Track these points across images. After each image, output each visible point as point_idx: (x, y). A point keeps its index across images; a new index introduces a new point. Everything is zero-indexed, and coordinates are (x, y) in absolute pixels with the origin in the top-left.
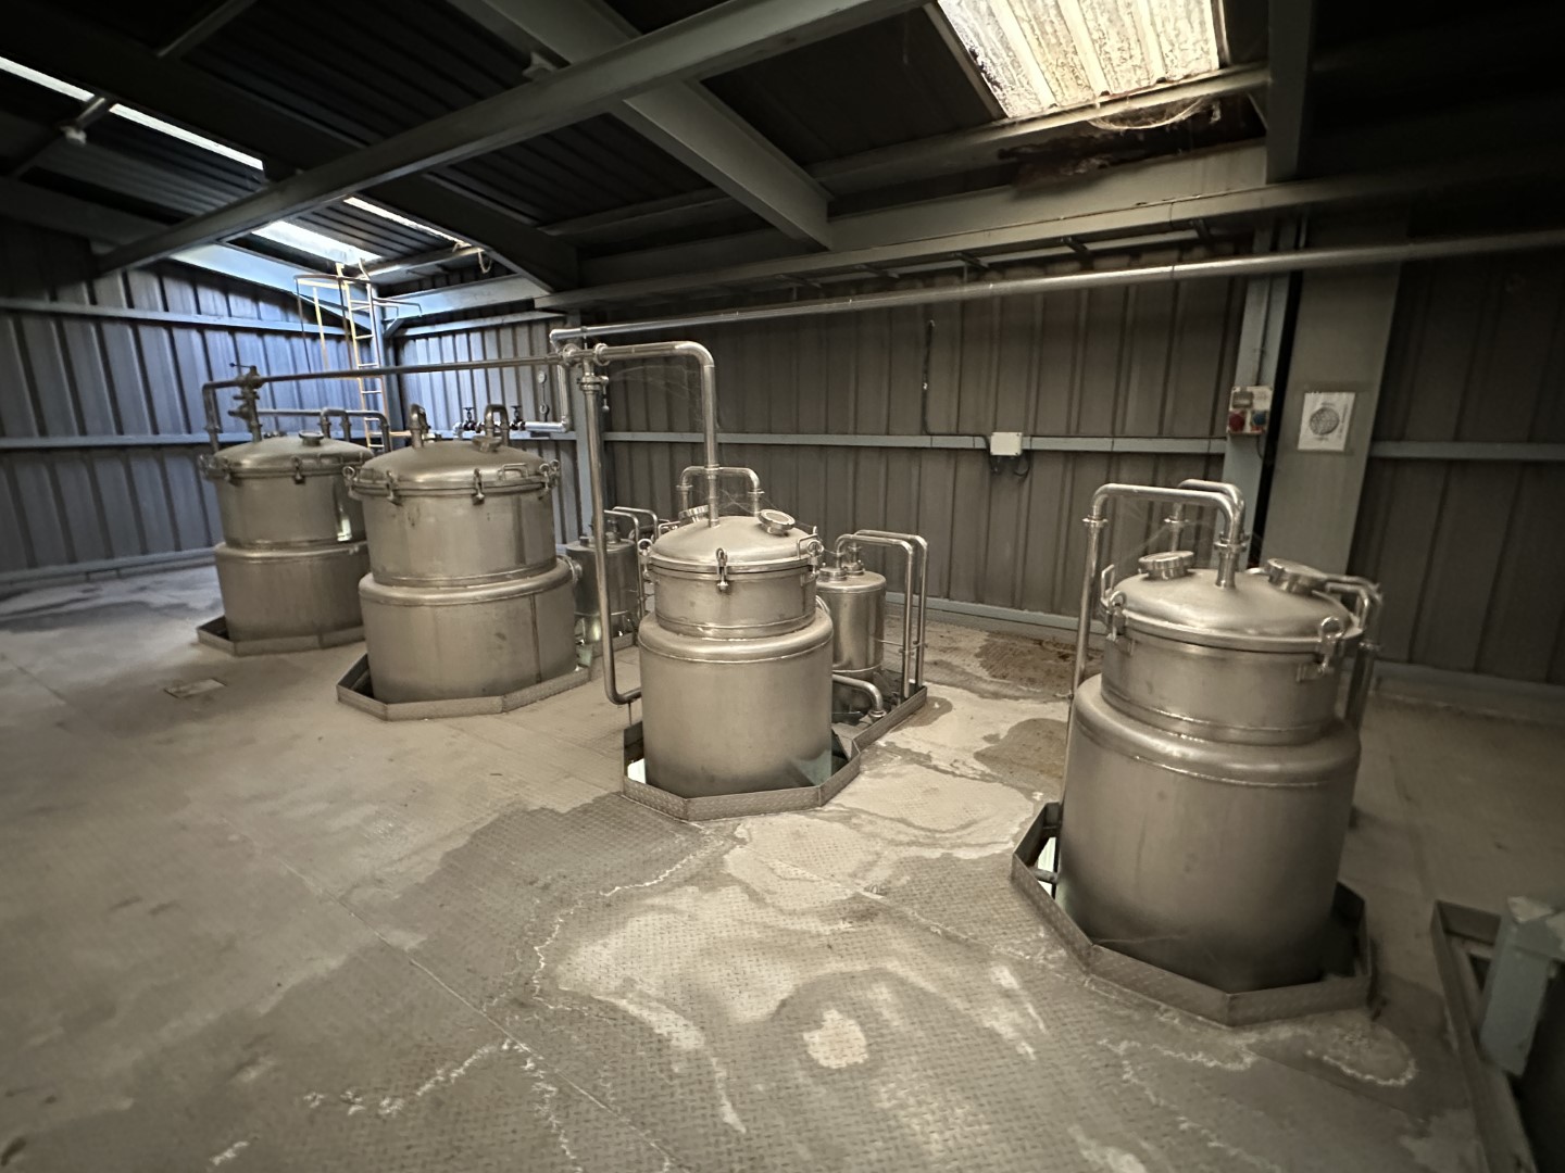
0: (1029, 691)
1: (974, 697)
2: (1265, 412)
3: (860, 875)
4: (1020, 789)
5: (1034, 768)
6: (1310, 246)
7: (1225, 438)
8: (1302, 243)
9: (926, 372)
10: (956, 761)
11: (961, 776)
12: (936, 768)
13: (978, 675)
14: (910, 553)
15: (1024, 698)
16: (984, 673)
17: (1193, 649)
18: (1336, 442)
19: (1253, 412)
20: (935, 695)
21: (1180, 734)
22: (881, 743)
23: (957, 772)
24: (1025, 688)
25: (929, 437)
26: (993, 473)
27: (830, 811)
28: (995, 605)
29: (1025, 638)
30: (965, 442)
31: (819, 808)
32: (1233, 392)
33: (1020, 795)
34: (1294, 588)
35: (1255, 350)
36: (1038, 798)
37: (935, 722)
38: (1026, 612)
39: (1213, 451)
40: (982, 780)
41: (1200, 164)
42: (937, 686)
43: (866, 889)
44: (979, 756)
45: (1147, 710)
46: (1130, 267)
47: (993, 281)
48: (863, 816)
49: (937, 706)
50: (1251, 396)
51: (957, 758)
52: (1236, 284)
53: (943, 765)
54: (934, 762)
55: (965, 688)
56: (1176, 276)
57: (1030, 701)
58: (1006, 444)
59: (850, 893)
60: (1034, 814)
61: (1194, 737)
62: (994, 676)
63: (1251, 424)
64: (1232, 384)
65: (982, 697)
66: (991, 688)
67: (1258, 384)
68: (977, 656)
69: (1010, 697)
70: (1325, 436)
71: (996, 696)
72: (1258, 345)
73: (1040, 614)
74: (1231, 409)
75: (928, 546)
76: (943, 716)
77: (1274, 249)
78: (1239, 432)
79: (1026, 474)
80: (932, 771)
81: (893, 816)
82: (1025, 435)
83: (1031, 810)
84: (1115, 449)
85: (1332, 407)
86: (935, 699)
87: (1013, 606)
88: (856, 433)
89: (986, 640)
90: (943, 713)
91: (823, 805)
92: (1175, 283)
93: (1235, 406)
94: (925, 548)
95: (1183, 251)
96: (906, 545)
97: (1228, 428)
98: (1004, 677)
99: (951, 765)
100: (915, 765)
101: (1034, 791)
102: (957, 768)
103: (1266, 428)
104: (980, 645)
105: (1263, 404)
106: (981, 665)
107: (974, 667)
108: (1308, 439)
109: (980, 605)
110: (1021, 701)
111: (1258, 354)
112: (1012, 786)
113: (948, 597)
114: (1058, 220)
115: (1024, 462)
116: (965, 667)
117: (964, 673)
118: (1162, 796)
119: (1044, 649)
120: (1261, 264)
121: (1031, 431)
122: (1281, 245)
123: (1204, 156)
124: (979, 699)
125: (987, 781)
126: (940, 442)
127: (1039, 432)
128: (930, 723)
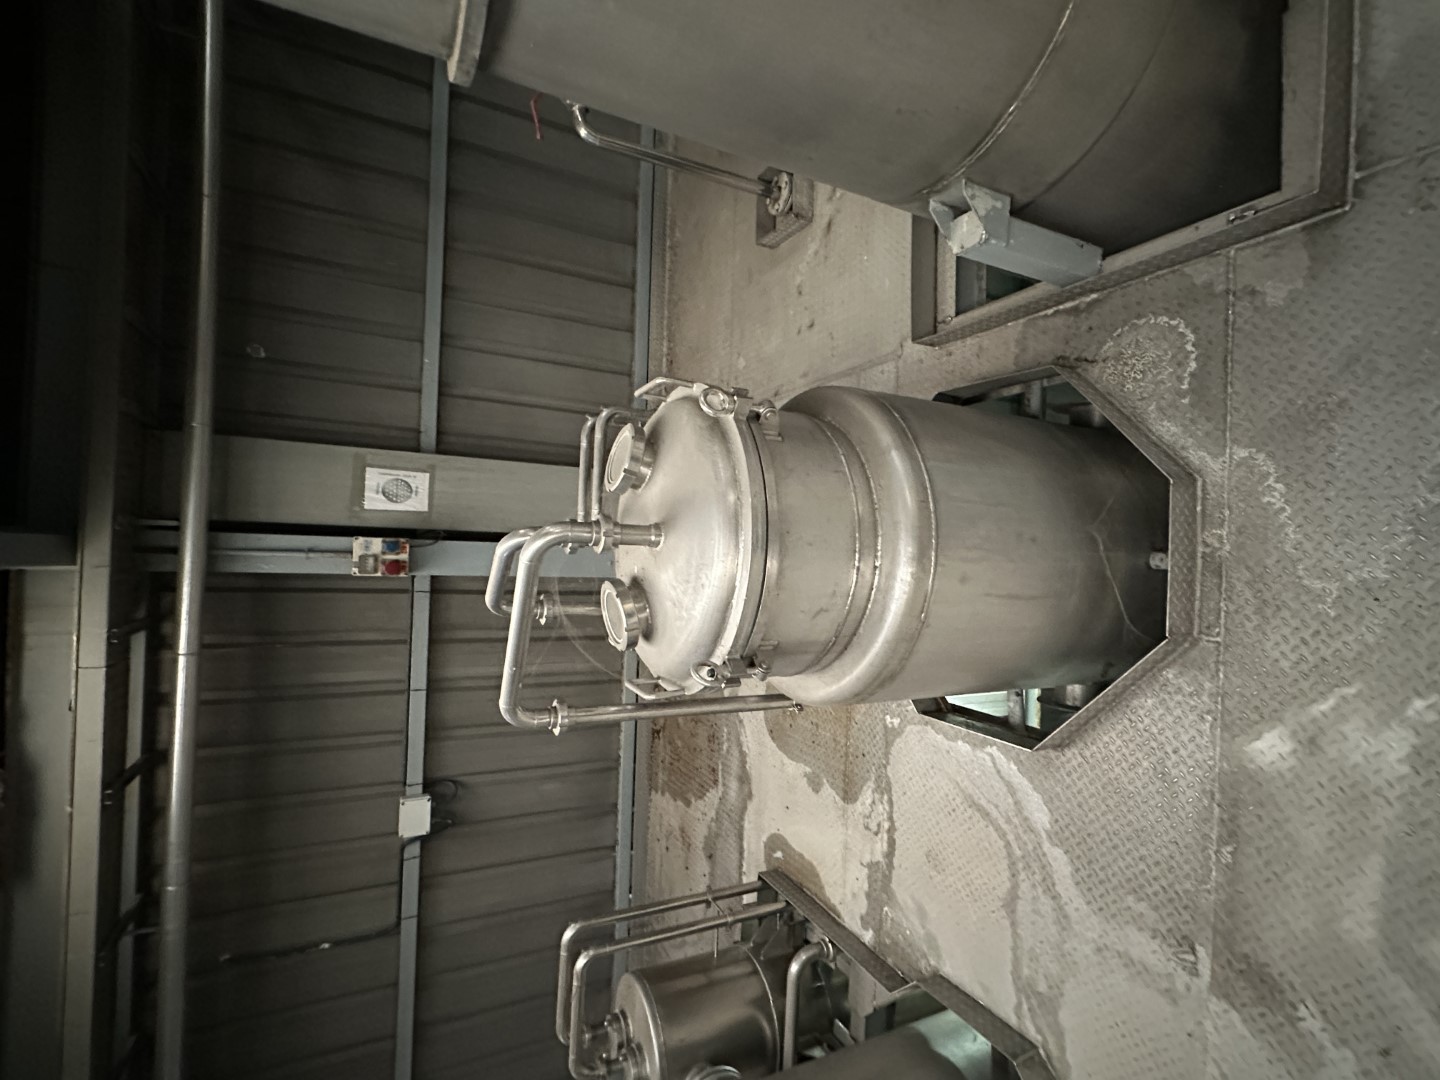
0: (728, 740)
1: (751, 807)
2: (384, 542)
3: (1165, 985)
4: (888, 744)
5: (847, 728)
6: (178, 515)
7: (413, 577)
8: (173, 523)
9: (302, 950)
10: (867, 828)
11: (891, 819)
12: (890, 854)
13: (717, 801)
14: (591, 953)
15: (740, 745)
16: (713, 796)
17: (773, 565)
18: (421, 481)
19: (384, 553)
20: (762, 857)
21: (875, 567)
22: (868, 937)
23: (886, 825)
24: (725, 747)
25: (403, 923)
26: (454, 824)
27: (1039, 1031)
28: (617, 790)
29: (652, 748)
30: (412, 870)
31: (1041, 1051)
32: (358, 574)
33: (899, 743)
34: (647, 459)
35: (308, 558)
36: (896, 721)
37: (807, 856)
38: (621, 753)
39: (427, 587)
40: (889, 791)
41: (30, 641)
42: (746, 854)
43: (1194, 972)
44: (849, 795)
45: (849, 612)
46: (172, 705)
47: (163, 884)
48: (1026, 972)
49: (779, 854)
50: (363, 558)
51: (861, 827)
52: (214, 585)
53: (881, 846)
54: (879, 857)
55: (742, 819)
56: (195, 648)
57: (743, 738)
58: (415, 816)
59: (1216, 1005)
60: (927, 723)
61: (876, 551)
62: (716, 782)
63: (398, 554)
64: (348, 577)
65: (750, 796)
66: (734, 785)
67: (351, 552)
68: (688, 803)
69: (743, 763)
70: (414, 489)
71: (744, 779)
72: (303, 555)
73: (622, 737)
74: (379, 574)
75: (575, 921)
76: (794, 846)
77: (176, 551)
78: (407, 565)
79: (454, 782)
80: (896, 862)
81: (1007, 923)
82: (404, 794)
83: (916, 728)
84: (424, 686)
85: (381, 486)
86: (769, 858)
87: (616, 769)
88: (393, 1036)
89: (663, 794)
90: (786, 844)
91: (1034, 1046)
92: (203, 650)
93: (376, 571)
94: (578, 926)
95: (161, 646)
96: (581, 962)
97: (402, 575)
98: (714, 770)
99: (876, 834)
100: (894, 885)
101: (885, 727)
102: (879, 825)
103: (402, 540)
104: (672, 801)
105: (377, 544)
106: (701, 798)
107: (705, 808)
108: (418, 503)
109: (620, 807)
110: (745, 749)
111: (311, 555)
112: (887, 754)
113: (613, 848)
114: (71, 815)
115: (440, 789)
116: (708, 818)
117: (717, 820)
118: (963, 580)
119: (664, 728)
120: (193, 563)
121: (398, 788)
122: (172, 544)
123: (20, 637)
124: (755, 800)
125: (889, 784)
126: (410, 905)
127: (399, 777)
128: (811, 865)
